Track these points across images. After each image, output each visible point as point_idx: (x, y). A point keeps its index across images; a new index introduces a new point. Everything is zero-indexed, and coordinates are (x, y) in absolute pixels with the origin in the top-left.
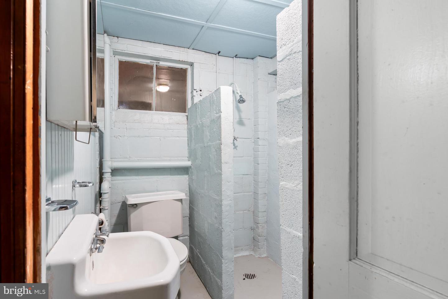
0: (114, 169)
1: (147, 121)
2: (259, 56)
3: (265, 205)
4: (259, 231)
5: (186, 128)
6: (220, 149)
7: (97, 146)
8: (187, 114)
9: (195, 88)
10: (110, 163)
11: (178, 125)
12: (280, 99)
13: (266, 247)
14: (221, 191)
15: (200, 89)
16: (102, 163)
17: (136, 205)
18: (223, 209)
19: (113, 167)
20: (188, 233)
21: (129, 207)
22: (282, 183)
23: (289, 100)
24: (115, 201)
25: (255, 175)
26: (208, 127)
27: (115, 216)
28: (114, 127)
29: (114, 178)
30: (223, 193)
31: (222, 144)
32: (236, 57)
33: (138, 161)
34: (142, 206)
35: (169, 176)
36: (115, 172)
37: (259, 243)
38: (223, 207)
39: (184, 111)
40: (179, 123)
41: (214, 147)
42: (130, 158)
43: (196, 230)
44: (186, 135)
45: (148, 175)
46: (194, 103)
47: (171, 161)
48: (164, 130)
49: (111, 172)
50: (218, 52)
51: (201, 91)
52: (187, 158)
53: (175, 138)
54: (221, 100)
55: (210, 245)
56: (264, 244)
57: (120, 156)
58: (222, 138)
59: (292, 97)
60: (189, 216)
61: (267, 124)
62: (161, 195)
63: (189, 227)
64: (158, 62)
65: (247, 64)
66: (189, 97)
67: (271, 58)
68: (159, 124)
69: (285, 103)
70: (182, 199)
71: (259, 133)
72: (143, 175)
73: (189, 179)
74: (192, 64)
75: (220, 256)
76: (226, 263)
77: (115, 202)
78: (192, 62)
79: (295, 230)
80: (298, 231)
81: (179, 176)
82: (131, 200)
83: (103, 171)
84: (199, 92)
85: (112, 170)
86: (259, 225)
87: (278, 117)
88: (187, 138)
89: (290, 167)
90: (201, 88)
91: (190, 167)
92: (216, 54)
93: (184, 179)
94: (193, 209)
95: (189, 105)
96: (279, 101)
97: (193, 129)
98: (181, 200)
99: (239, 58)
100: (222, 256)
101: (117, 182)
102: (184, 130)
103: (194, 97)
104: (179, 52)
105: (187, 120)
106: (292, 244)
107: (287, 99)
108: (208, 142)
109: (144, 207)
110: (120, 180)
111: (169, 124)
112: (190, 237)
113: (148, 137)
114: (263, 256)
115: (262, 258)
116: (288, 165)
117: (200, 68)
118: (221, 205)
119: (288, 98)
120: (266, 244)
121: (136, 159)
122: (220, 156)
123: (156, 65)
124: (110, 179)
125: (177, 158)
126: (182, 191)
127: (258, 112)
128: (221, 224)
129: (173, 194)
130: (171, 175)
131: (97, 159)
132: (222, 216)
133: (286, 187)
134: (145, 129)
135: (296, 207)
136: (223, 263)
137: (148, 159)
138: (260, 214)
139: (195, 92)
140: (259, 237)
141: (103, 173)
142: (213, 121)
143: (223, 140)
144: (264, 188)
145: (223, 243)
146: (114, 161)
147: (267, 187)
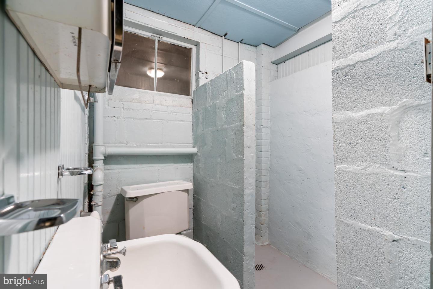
0: (108, 156)
1: (148, 101)
2: (264, 44)
3: (267, 193)
4: (262, 219)
5: (191, 112)
6: (242, 132)
7: (86, 127)
8: (191, 97)
9: (200, 70)
10: (102, 149)
11: (183, 108)
12: (337, 67)
13: (268, 234)
14: (243, 178)
15: (206, 72)
16: (92, 149)
17: (136, 199)
18: (245, 199)
19: (107, 153)
20: (192, 227)
21: (127, 201)
22: (340, 166)
23: (354, 66)
24: (108, 194)
25: (257, 163)
26: (223, 108)
27: (108, 212)
28: (108, 105)
29: (108, 167)
30: (245, 181)
31: (245, 126)
32: (241, 43)
33: (137, 146)
34: (143, 199)
35: (172, 164)
36: (109, 159)
37: (262, 231)
38: (245, 197)
39: (188, 94)
40: (184, 106)
41: (232, 130)
42: (127, 143)
43: (203, 222)
44: (191, 120)
45: (148, 164)
46: (200, 86)
47: (174, 148)
48: (167, 113)
49: (103, 160)
50: (224, 34)
51: (206, 73)
52: (191, 145)
53: (179, 122)
54: (244, 76)
55: (224, 239)
56: (266, 232)
57: (115, 141)
58: (244, 119)
59: (360, 61)
60: (193, 207)
61: (269, 112)
62: (165, 185)
63: (192, 219)
64: (161, 37)
65: (251, 51)
66: (193, 79)
67: (274, 47)
68: (162, 105)
69: (347, 70)
70: (188, 189)
71: (263, 120)
72: (142, 163)
73: (193, 167)
74: (197, 44)
75: (240, 253)
76: (247, 260)
77: (108, 196)
78: (198, 41)
79: (362, 222)
80: (366, 224)
81: (183, 164)
82: (131, 193)
83: (94, 158)
84: (205, 74)
85: (105, 157)
86: (261, 213)
87: (333, 88)
88: (191, 123)
89: (354, 146)
90: (207, 70)
91: (196, 154)
92: (222, 37)
93: (188, 167)
94: (199, 200)
95: (193, 87)
96: (337, 68)
97: (200, 112)
98: (187, 191)
99: (243, 44)
100: (243, 253)
101: (110, 171)
102: (189, 114)
103: (199, 79)
104: (184, 28)
105: (191, 103)
106: (355, 239)
107: (350, 66)
108: (223, 125)
109: (145, 201)
110: (115, 169)
111: (173, 106)
112: (193, 231)
113: (149, 119)
114: (265, 244)
115: (265, 246)
116: (350, 144)
117: (206, 49)
118: (242, 195)
119: (351, 63)
120: (267, 232)
121: (134, 144)
122: (242, 139)
123: (158, 40)
124: (102, 168)
125: (182, 144)
126: (186, 180)
127: (262, 99)
128: (242, 216)
129: (178, 184)
130: (174, 163)
131: (86, 142)
132: (244, 207)
133: (347, 170)
134: (145, 111)
135: (365, 194)
136: (244, 261)
137: (148, 144)
138: (263, 202)
139: (200, 73)
140: (262, 226)
141: (94, 160)
142: (231, 101)
143: (246, 121)
144: (267, 175)
145: (245, 238)
146: (108, 147)
147: (269, 174)
